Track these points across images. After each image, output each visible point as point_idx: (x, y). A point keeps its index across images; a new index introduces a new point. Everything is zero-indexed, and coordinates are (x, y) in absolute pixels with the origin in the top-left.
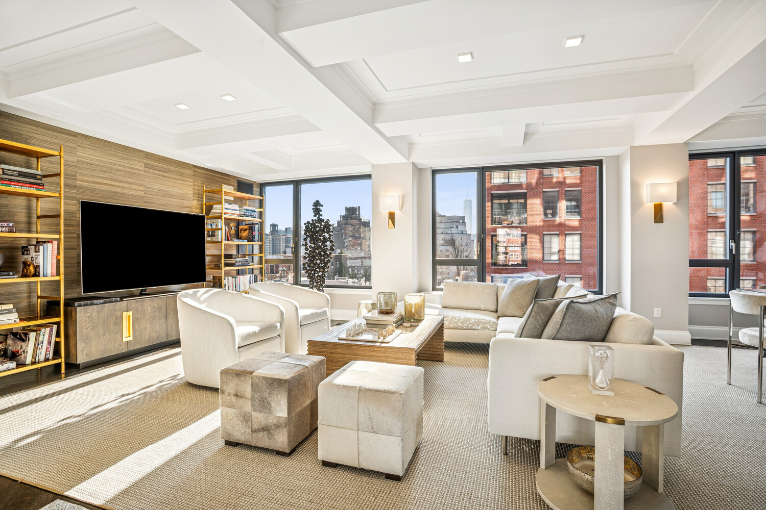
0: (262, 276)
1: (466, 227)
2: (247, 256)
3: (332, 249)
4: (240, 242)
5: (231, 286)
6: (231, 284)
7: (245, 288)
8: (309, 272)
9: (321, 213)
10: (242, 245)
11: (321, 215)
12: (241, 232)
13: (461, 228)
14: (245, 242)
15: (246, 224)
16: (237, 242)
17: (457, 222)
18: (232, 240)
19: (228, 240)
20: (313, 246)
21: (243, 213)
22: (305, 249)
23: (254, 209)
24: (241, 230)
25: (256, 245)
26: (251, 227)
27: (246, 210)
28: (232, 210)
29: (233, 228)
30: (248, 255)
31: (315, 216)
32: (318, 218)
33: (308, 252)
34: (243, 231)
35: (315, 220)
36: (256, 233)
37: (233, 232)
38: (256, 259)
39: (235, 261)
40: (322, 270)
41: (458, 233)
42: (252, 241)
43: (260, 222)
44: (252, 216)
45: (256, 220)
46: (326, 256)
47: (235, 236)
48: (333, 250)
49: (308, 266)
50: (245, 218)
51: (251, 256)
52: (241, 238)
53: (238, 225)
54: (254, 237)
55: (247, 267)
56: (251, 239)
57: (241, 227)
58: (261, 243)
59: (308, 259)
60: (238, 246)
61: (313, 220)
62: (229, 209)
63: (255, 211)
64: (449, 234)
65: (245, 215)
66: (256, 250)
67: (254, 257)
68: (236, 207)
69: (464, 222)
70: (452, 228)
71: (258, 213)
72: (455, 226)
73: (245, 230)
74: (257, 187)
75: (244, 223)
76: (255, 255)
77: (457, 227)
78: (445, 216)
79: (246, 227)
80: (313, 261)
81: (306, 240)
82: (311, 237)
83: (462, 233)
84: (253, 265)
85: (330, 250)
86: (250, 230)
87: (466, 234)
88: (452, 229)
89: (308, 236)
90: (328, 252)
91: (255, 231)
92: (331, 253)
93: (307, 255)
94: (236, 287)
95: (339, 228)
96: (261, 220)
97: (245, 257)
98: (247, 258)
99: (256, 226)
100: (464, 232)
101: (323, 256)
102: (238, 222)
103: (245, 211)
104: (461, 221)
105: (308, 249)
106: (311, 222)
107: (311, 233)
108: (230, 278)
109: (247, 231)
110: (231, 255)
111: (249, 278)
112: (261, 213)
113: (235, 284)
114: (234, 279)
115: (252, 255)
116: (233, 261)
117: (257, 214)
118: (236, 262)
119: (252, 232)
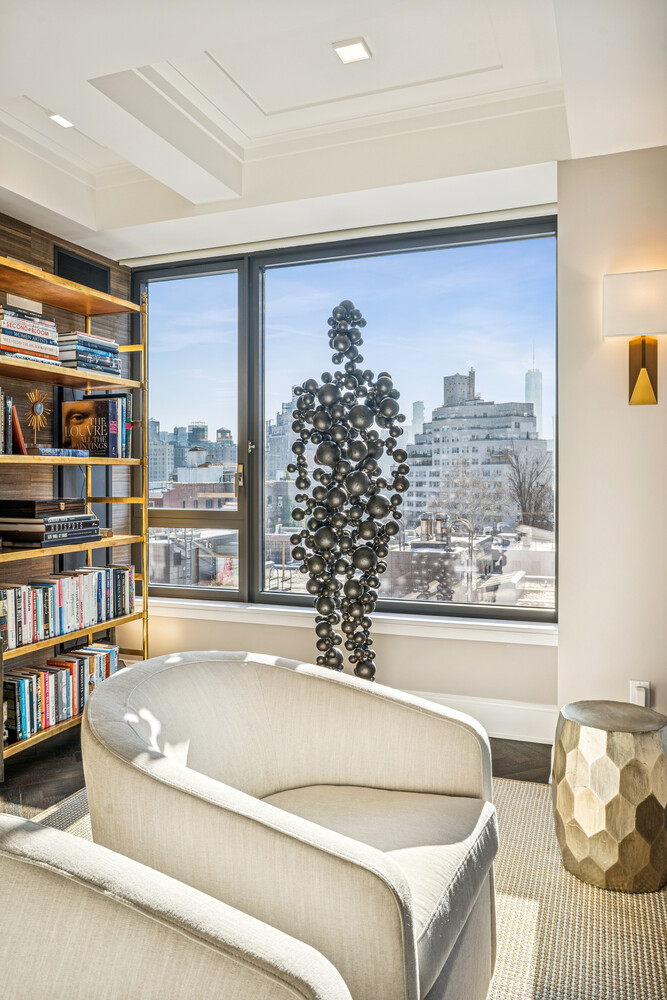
0: (139, 571)
1: (535, 425)
2: (89, 506)
3: (401, 482)
4: (65, 459)
5: (30, 619)
6: (30, 614)
7: (81, 618)
8: (317, 567)
9: (360, 350)
10: (72, 467)
11: (360, 359)
12: (68, 424)
13: (525, 427)
14: (83, 458)
15: (86, 398)
16: (49, 457)
17: (518, 415)
18: (33, 451)
19: (17, 450)
20: (328, 470)
21: (72, 355)
22: (298, 483)
23: (112, 343)
24: (70, 415)
25: (120, 466)
26: (103, 407)
27: (85, 344)
28: (32, 338)
29: (40, 409)
30: (94, 500)
31: (337, 359)
32: (347, 367)
33: (309, 493)
34: (74, 420)
35: (338, 374)
36: (120, 428)
37: (39, 420)
38: (119, 513)
39: (42, 528)
40: (365, 562)
41: (520, 438)
42: (107, 454)
43: (132, 390)
44: (106, 368)
45: (120, 382)
46: (378, 511)
47: (47, 437)
48: (406, 485)
49: (307, 544)
50: (81, 373)
51: (102, 505)
52: (67, 445)
53: (61, 398)
54: (111, 439)
55: (89, 546)
56: (101, 447)
57: (68, 406)
58: (135, 461)
59: (307, 518)
60: (59, 471)
61: (326, 377)
62: (20, 335)
63: (115, 352)
64: (501, 439)
65: (80, 362)
66: (120, 486)
67: (114, 506)
68: (49, 329)
69: (532, 416)
70: (507, 427)
71: (126, 358)
72: (513, 424)
73: (83, 416)
74: (120, 281)
75: (80, 393)
76: (117, 500)
77: (518, 426)
78: (492, 403)
79: (87, 405)
80: (329, 525)
81: (303, 449)
82: (323, 437)
83: (528, 438)
84: (110, 535)
85: (395, 486)
86: (99, 416)
87: (537, 439)
88: (508, 430)
89: (309, 434)
90: (385, 494)
91: (115, 418)
92: (397, 499)
93: (303, 506)
94: (46, 621)
95: (281, 428)
96: (135, 384)
97: (82, 510)
98: (89, 514)
99: (120, 402)
100: (531, 436)
101: (368, 508)
102: (61, 387)
103: (82, 348)
104: (525, 414)
105: (308, 484)
106: (321, 384)
107: (322, 425)
108: (25, 588)
109: (90, 421)
110: (31, 504)
111: (95, 582)
112: (134, 359)
113: (46, 610)
114: (39, 593)
115: (105, 500)
116: (37, 526)
117: (121, 362)
118: (48, 529)
119: (107, 422)
